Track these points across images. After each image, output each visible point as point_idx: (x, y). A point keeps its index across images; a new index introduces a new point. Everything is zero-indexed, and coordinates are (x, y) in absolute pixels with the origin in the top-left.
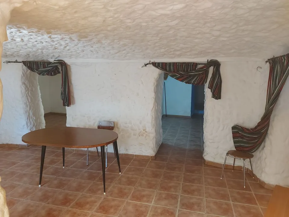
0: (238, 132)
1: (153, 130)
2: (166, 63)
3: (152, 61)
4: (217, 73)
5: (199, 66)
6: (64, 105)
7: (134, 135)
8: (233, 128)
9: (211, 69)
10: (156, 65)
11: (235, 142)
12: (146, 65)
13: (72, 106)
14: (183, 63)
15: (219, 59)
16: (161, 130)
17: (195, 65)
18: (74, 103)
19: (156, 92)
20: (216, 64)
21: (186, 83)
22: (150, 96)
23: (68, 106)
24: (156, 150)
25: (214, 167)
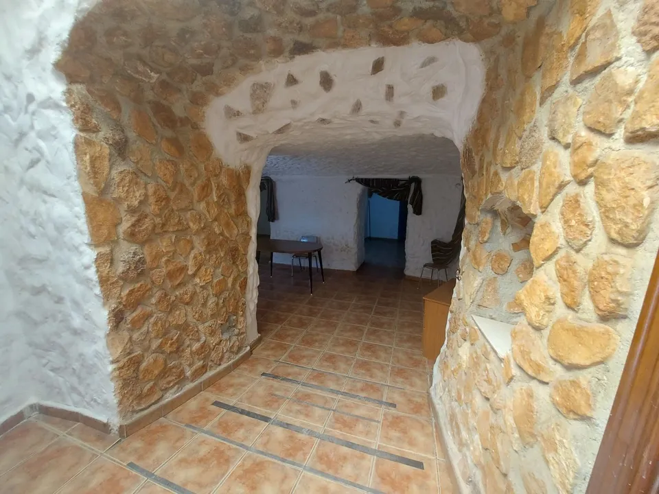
0: (436, 247)
1: (355, 246)
2: (369, 179)
3: (356, 177)
4: (418, 189)
5: (401, 183)
6: (269, 220)
7: (337, 250)
8: (432, 243)
9: (413, 186)
10: (359, 181)
11: (433, 256)
12: (349, 181)
13: (276, 222)
14: (386, 179)
15: (420, 176)
16: (364, 249)
17: (397, 181)
18: (278, 219)
19: (360, 207)
20: (417, 181)
21: (388, 198)
22: (353, 211)
23: (272, 221)
24: (358, 266)
25: (413, 280)
